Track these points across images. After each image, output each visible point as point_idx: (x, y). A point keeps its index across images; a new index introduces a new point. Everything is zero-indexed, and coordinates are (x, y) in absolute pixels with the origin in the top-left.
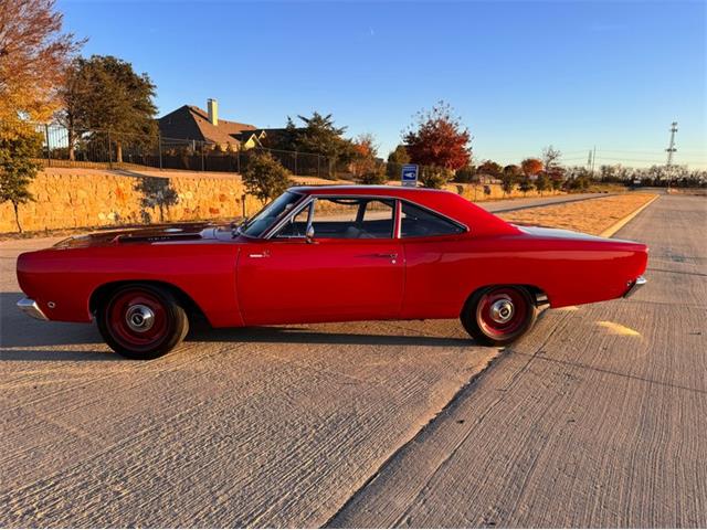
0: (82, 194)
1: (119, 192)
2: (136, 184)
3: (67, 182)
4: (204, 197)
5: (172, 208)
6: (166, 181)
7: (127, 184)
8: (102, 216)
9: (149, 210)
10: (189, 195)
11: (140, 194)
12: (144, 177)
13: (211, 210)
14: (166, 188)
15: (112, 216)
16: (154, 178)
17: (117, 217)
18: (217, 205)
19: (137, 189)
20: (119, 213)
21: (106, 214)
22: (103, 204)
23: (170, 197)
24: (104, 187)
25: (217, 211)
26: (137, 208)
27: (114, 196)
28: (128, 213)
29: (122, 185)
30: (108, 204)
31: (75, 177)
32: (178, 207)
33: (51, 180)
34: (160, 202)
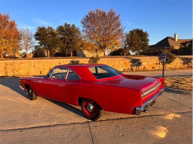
0: (116, 64)
1: (125, 63)
2: (130, 61)
3: (113, 61)
4: (151, 64)
5: (140, 67)
6: (139, 60)
7: (128, 61)
8: (120, 69)
9: (133, 68)
10: (146, 63)
11: (131, 64)
12: (132, 59)
13: (153, 67)
14: (138, 62)
15: (123, 69)
16: (135, 59)
17: (124, 69)
18: (155, 66)
19: (130, 62)
20: (125, 68)
21: (121, 69)
22: (121, 66)
23: (140, 64)
24: (122, 62)
25: (155, 68)
26: (130, 67)
27: (124, 64)
28: (127, 68)
29: (126, 61)
30: (122, 66)
31: (115, 60)
32: (142, 66)
33: (110, 61)
34: (136, 66)
